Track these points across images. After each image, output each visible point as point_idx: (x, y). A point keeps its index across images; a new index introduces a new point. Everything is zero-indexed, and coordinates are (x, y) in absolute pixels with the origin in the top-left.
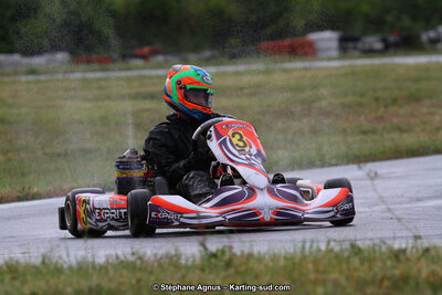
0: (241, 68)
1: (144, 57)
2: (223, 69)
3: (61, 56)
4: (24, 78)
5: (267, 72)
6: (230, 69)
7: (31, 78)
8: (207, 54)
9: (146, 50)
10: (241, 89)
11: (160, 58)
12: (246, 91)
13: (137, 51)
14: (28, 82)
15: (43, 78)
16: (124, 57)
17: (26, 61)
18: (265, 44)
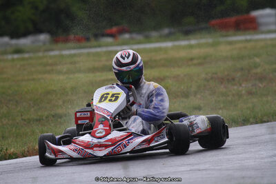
0: (193, 42)
1: (112, 35)
2: (177, 43)
3: (43, 37)
4: (10, 57)
5: (213, 45)
6: (184, 43)
7: (16, 56)
8: (166, 31)
9: (114, 29)
10: (192, 59)
11: (127, 36)
12: (195, 62)
13: (108, 31)
14: (13, 60)
15: (26, 55)
16: (96, 36)
17: (14, 42)
18: (214, 22)
